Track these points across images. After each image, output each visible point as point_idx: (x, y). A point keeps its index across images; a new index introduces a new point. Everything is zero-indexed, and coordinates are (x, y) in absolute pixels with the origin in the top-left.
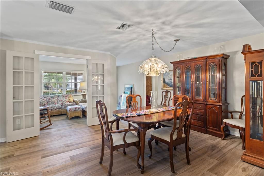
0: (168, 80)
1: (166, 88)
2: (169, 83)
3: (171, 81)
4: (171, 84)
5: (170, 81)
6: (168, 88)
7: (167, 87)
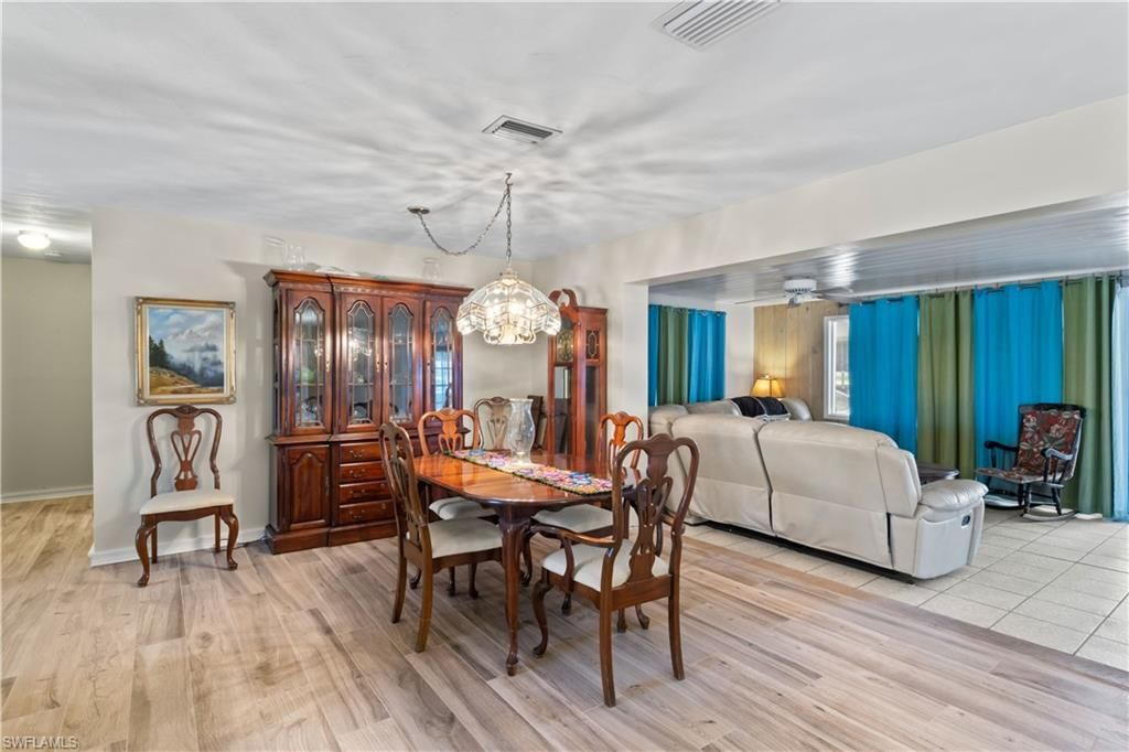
0: (192, 350)
1: (175, 392)
2: (197, 368)
3: (210, 355)
4: (210, 374)
5: (205, 359)
6: (190, 391)
7: (178, 387)
